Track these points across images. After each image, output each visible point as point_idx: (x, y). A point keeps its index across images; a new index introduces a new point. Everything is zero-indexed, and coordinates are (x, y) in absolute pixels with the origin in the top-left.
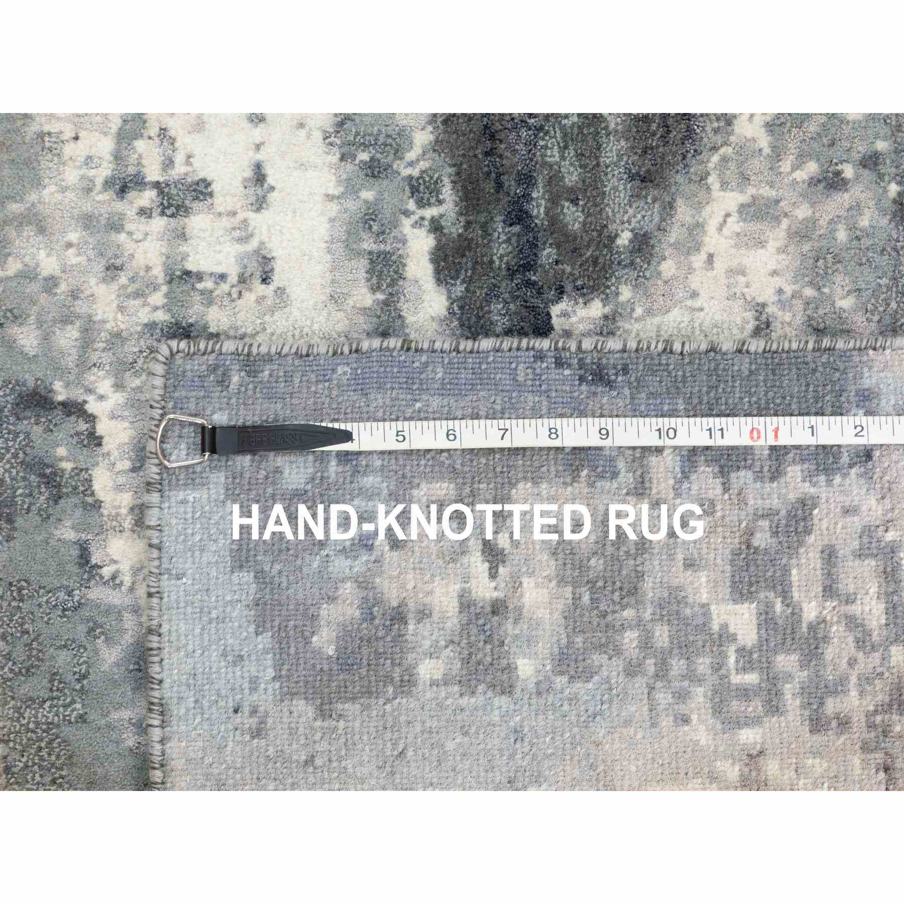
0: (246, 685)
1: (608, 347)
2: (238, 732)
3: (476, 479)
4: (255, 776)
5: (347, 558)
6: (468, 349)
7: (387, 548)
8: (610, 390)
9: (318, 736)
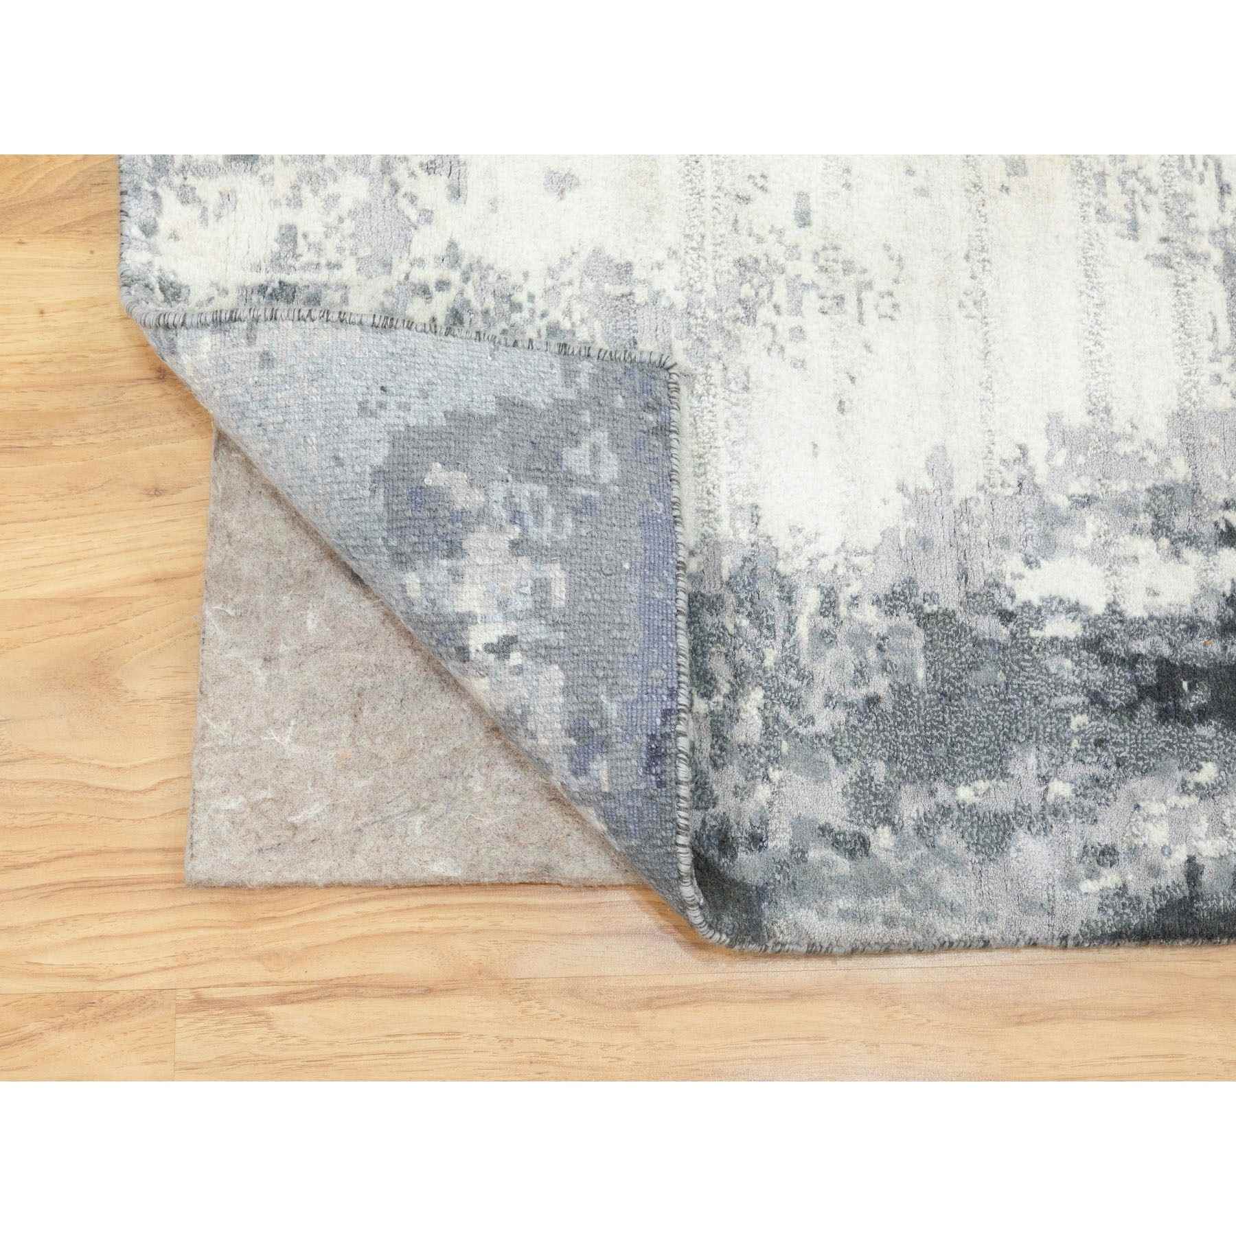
0: (404, 399)
1: (681, 765)
2: (365, 389)
3: (568, 628)
4: (328, 406)
5: (505, 498)
6: (678, 624)
7: (512, 538)
8: (644, 768)
9: (357, 469)
